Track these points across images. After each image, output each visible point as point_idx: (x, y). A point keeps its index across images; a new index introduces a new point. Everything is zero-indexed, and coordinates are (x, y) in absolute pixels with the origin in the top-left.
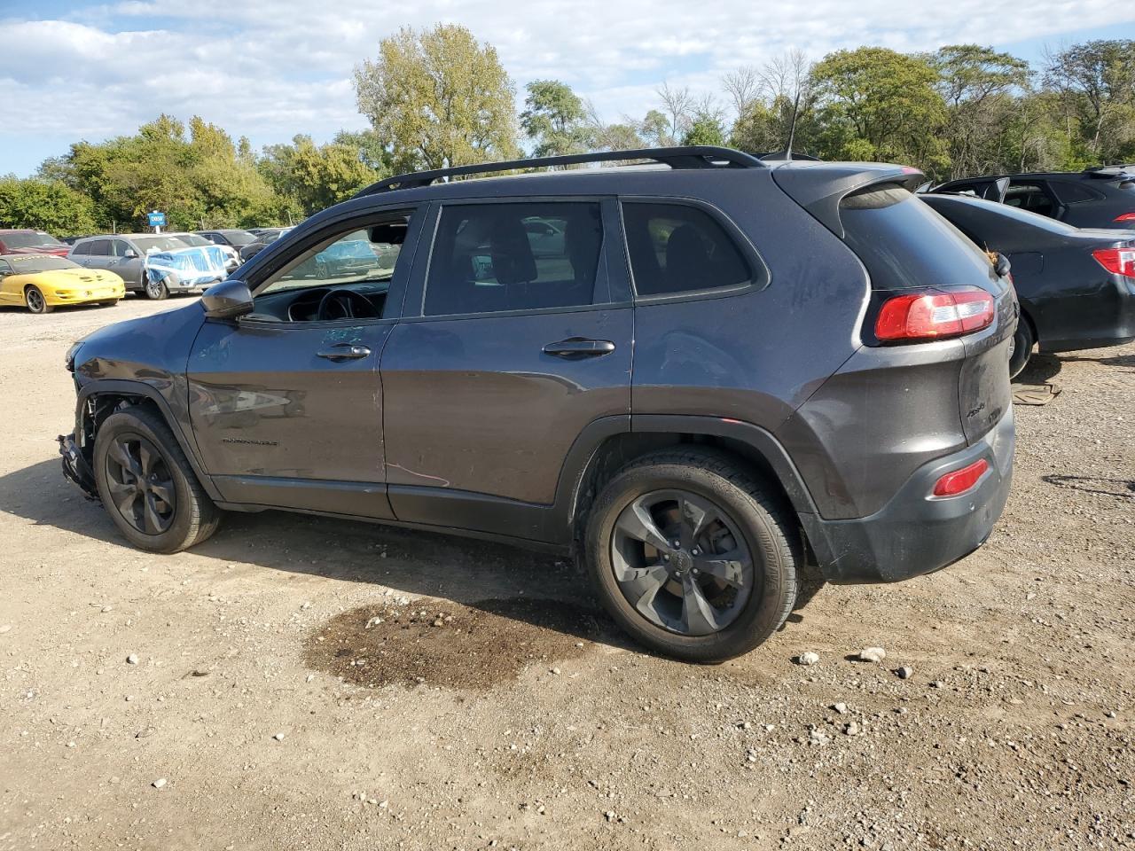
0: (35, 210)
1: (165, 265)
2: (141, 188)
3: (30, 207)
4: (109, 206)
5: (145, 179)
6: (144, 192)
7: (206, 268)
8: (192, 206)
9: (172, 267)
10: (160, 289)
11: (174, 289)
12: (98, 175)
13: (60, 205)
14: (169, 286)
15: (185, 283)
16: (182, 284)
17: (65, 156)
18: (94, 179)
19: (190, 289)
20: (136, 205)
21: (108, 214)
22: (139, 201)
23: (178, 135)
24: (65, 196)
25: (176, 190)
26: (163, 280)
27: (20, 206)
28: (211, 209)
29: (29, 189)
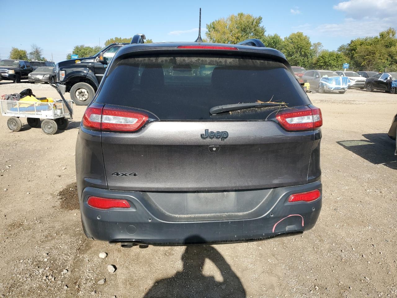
0: (330, 62)
1: (326, 81)
2: (367, 55)
3: (329, 61)
4: (355, 61)
5: (370, 52)
6: (368, 57)
7: (339, 84)
8: (384, 62)
9: (328, 83)
10: (322, 90)
11: (326, 90)
12: (355, 50)
13: (339, 60)
14: (325, 89)
15: (330, 89)
16: (329, 89)
17: (348, 44)
18: (353, 52)
19: (332, 91)
20: (363, 61)
21: (354, 64)
22: (364, 60)
23: (393, 35)
24: (341, 57)
25: (380, 56)
26: (323, 87)
27: (327, 60)
28: (392, 64)
29: (331, 55)
